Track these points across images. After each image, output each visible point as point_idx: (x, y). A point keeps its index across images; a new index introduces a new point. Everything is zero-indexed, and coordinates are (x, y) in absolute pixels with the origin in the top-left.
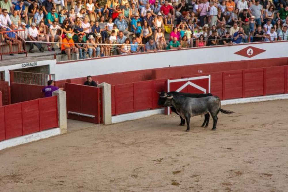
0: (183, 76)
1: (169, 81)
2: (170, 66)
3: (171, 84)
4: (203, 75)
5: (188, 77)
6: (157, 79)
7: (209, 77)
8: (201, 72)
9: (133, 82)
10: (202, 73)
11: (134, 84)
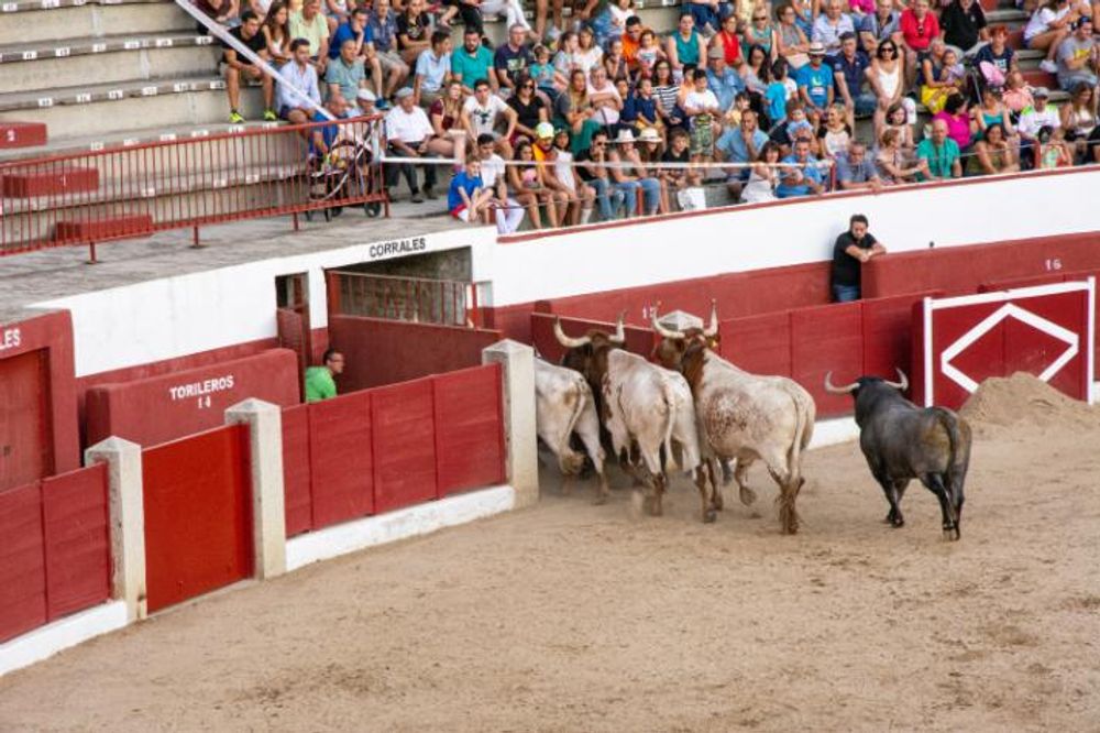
0: (985, 283)
1: (930, 305)
2: (932, 244)
3: (937, 313)
4: (1065, 279)
5: (1005, 288)
6: (884, 296)
7: (1090, 285)
8: (1058, 265)
9: (788, 311)
10: (1059, 271)
11: (790, 315)
